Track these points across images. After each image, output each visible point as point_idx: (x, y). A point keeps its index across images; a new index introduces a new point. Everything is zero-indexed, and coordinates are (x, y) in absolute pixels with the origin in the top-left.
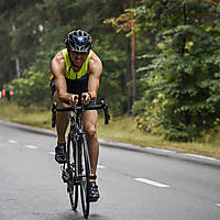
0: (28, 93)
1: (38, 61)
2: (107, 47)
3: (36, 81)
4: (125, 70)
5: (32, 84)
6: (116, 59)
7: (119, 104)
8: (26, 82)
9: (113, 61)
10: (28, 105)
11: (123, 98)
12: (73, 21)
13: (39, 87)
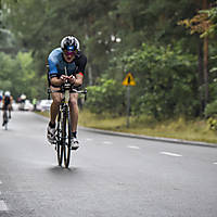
0: (100, 100)
1: (110, 68)
2: (179, 52)
3: (108, 88)
4: (197, 75)
5: (104, 90)
6: (188, 64)
7: (191, 108)
8: (98, 89)
9: (184, 66)
10: (100, 112)
11: (195, 103)
12: (146, 27)
13: (111, 94)
